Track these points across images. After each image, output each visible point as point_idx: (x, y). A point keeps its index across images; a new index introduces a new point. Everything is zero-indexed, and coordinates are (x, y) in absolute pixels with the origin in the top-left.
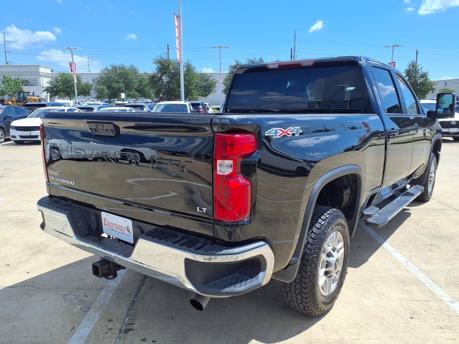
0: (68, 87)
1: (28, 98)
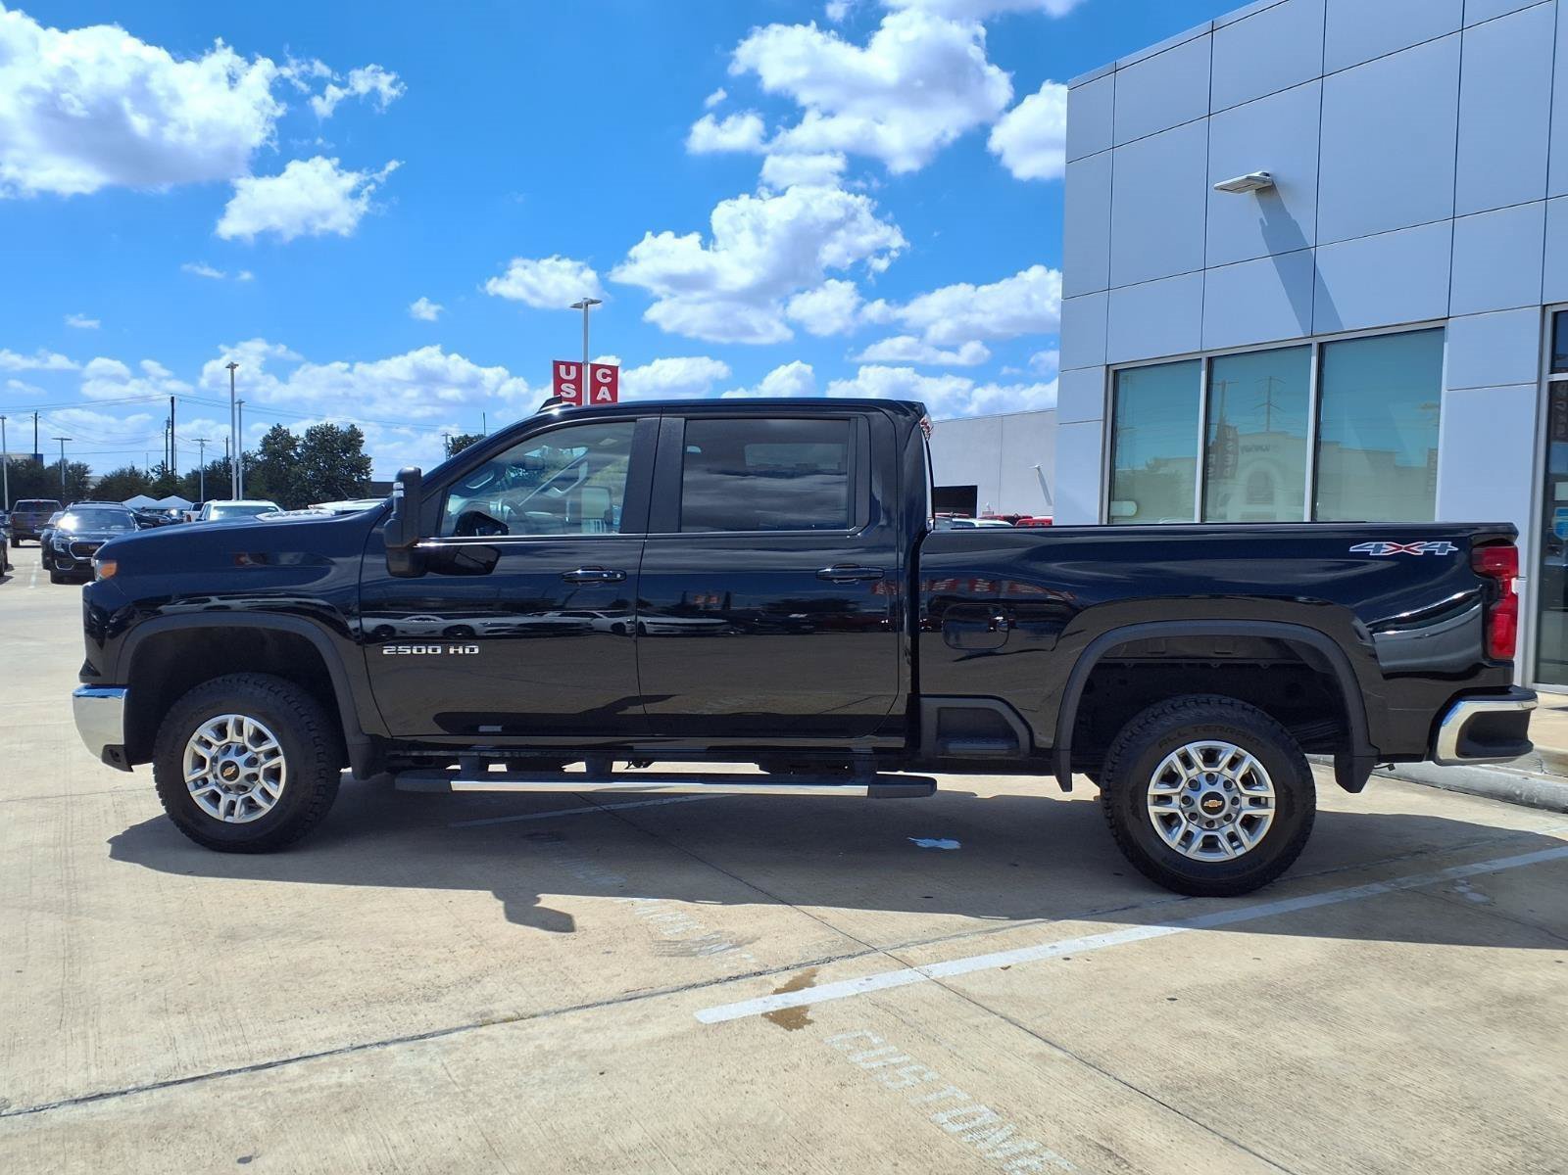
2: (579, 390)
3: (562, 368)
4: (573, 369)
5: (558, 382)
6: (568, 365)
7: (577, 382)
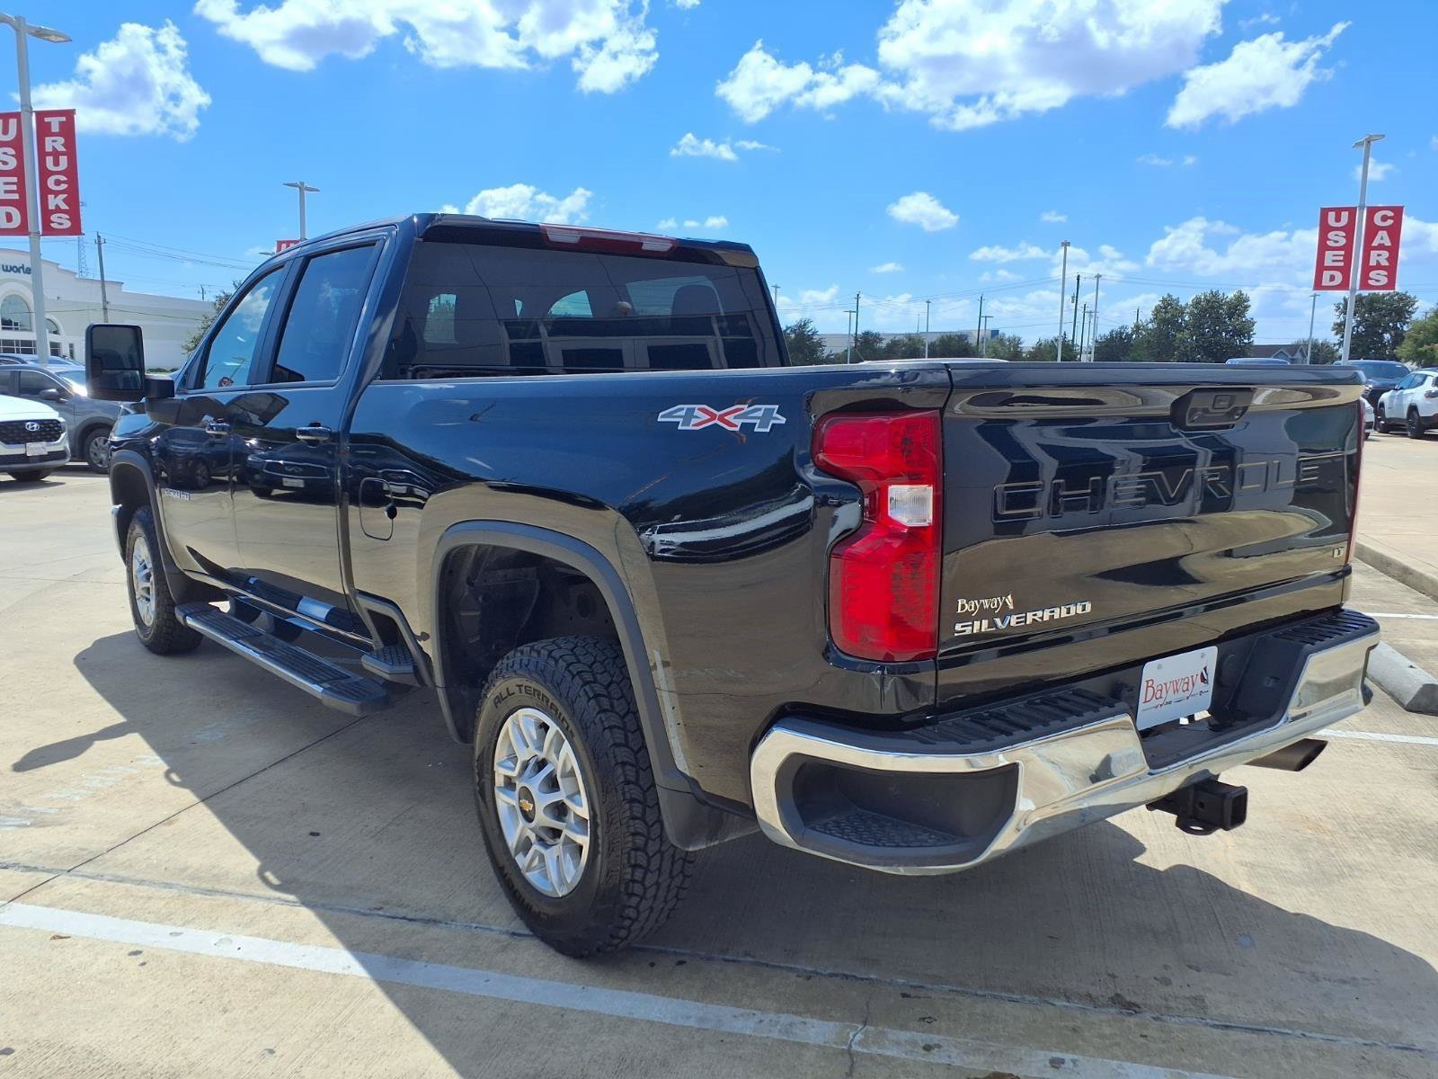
2: (1349, 237)
3: (1332, 215)
4: (1345, 215)
5: (1325, 229)
6: (1338, 211)
7: (1349, 230)
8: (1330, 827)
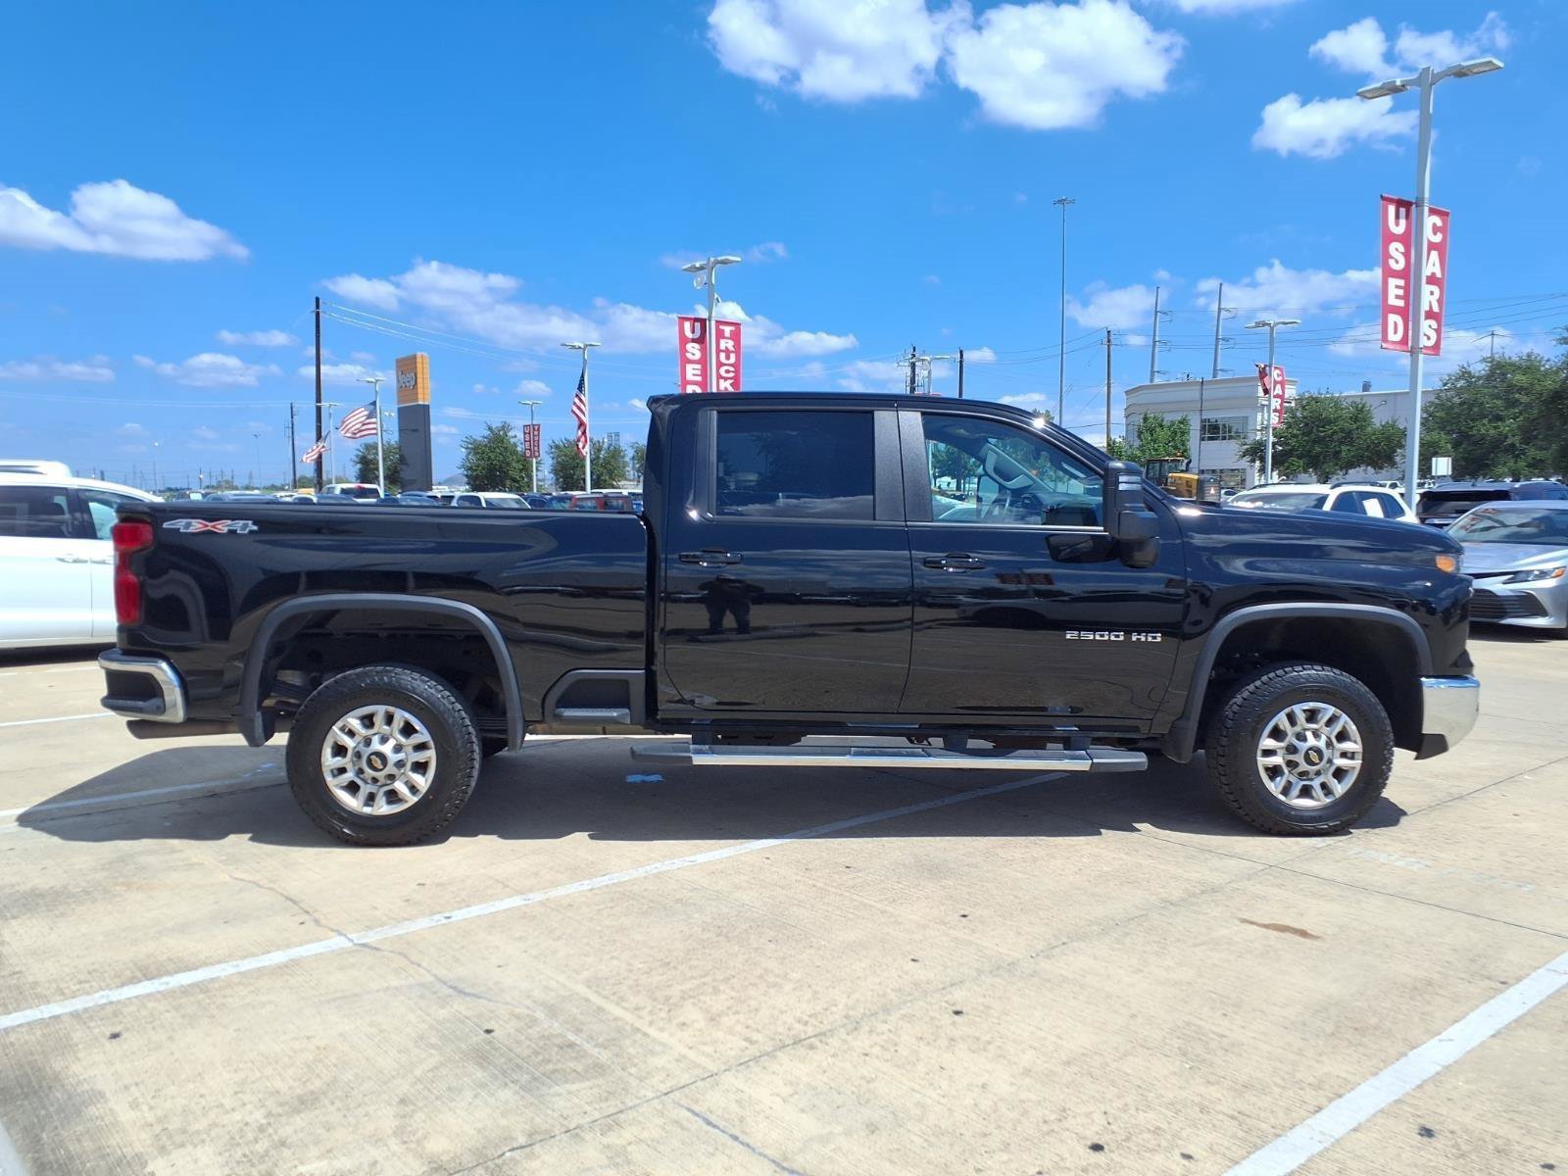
0: (1319, 441)
1: (1172, 477)
8: (118, 888)
